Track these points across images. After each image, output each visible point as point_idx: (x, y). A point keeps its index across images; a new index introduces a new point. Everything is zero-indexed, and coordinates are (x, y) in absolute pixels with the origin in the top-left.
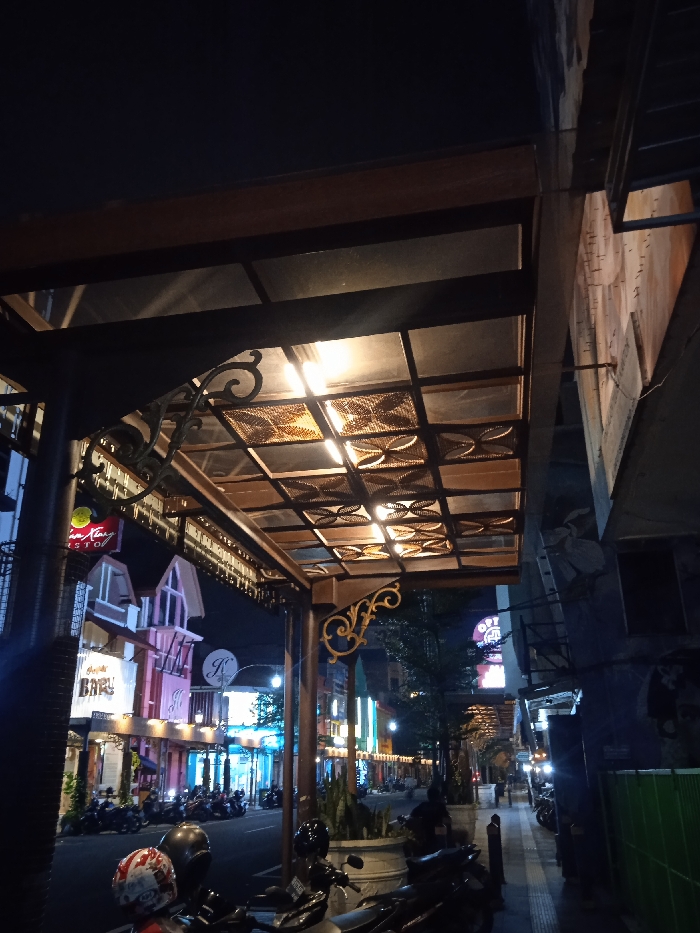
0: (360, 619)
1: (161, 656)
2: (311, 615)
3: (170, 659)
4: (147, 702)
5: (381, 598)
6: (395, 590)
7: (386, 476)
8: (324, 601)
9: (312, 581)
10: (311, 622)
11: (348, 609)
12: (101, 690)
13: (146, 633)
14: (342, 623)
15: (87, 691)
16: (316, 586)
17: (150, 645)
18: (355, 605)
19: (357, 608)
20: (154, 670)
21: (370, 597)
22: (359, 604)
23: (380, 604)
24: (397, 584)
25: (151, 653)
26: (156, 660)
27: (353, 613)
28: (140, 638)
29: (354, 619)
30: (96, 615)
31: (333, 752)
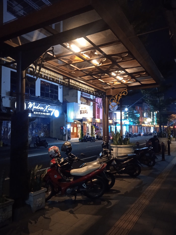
0: (118, 98)
1: (99, 104)
2: (107, 98)
3: (101, 105)
4: (97, 115)
5: (123, 93)
6: (126, 91)
7: (106, 67)
8: (109, 94)
9: (106, 90)
10: (107, 99)
11: (115, 96)
12: (85, 113)
13: (95, 99)
14: (114, 99)
15: (82, 113)
16: (107, 91)
17: (96, 102)
18: (117, 95)
19: (117, 96)
20: (98, 108)
21: (120, 93)
22: (118, 94)
23: (122, 94)
24: (127, 89)
25: (96, 104)
26: (98, 105)
27: (116, 97)
28: (94, 101)
29: (117, 98)
30: (83, 96)
31: (144, 125)
